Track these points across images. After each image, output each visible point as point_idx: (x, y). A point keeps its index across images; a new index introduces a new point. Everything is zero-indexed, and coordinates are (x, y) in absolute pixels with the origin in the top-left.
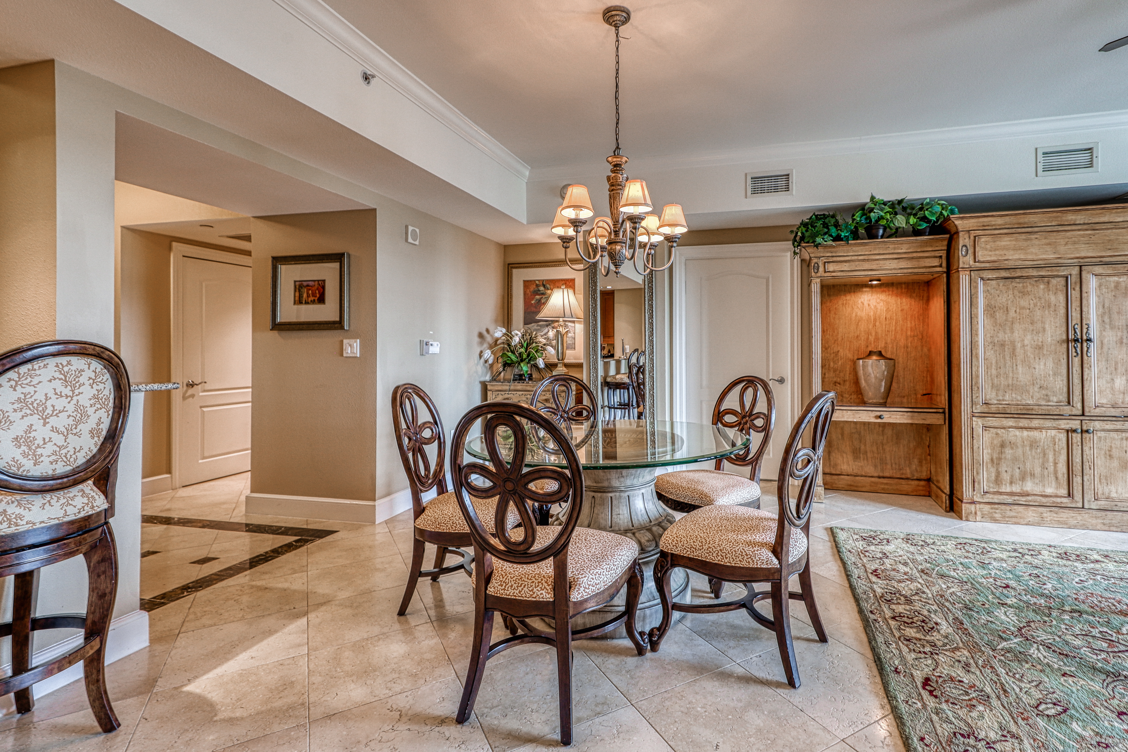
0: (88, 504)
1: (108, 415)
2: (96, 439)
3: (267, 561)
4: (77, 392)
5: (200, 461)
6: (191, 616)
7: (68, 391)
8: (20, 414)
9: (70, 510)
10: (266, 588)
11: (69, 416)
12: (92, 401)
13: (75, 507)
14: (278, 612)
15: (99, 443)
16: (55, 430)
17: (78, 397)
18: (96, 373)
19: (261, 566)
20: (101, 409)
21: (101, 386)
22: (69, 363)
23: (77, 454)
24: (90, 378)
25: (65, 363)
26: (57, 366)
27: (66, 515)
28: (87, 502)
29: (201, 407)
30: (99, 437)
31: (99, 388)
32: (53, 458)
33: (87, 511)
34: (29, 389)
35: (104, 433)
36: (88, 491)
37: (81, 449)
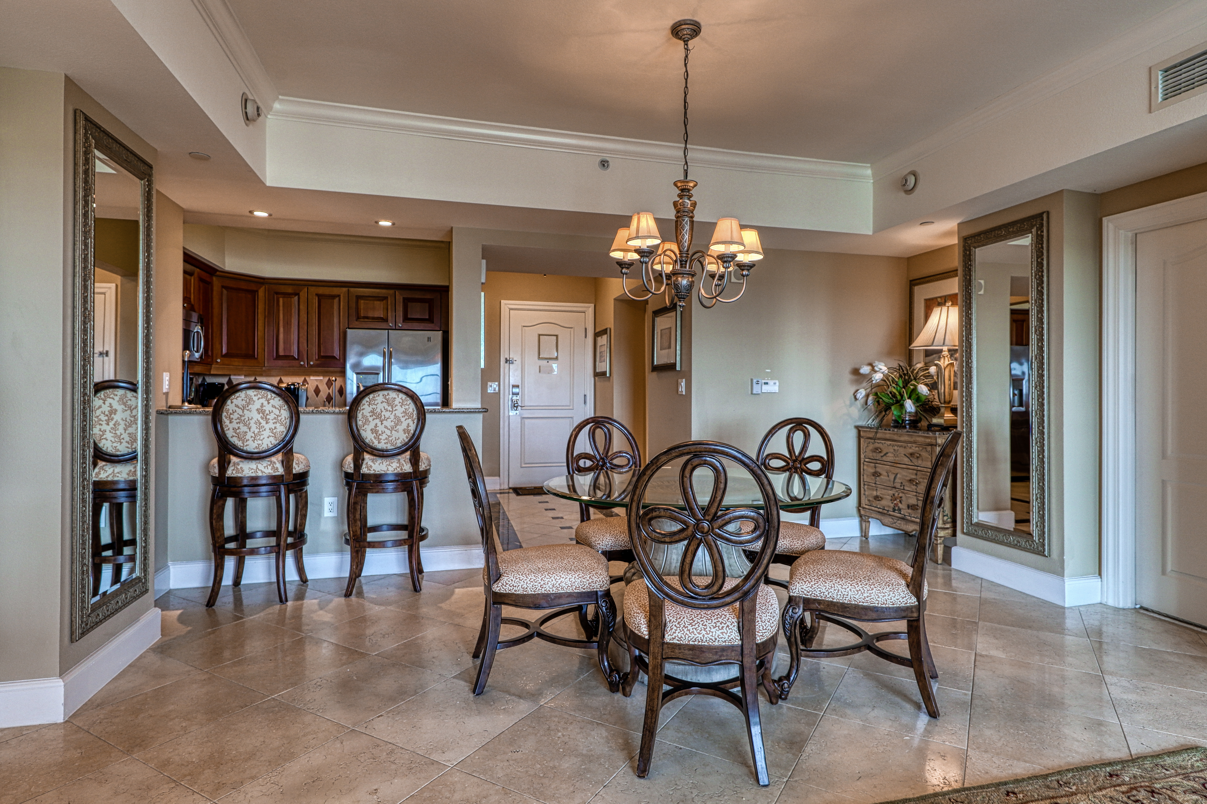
0: (399, 468)
1: (413, 422)
4: (394, 409)
7: (390, 408)
8: (372, 418)
9: (390, 468)
11: (392, 421)
12: (403, 415)
13: (392, 468)
15: (409, 437)
16: (386, 427)
17: (396, 412)
18: (402, 399)
20: (408, 419)
21: (407, 407)
22: (388, 394)
23: (397, 440)
24: (400, 402)
25: (386, 395)
26: (383, 396)
27: (388, 469)
28: (399, 466)
30: (408, 434)
32: (386, 441)
33: (399, 470)
34: (374, 406)
35: (412, 432)
36: (402, 461)
37: (399, 438)
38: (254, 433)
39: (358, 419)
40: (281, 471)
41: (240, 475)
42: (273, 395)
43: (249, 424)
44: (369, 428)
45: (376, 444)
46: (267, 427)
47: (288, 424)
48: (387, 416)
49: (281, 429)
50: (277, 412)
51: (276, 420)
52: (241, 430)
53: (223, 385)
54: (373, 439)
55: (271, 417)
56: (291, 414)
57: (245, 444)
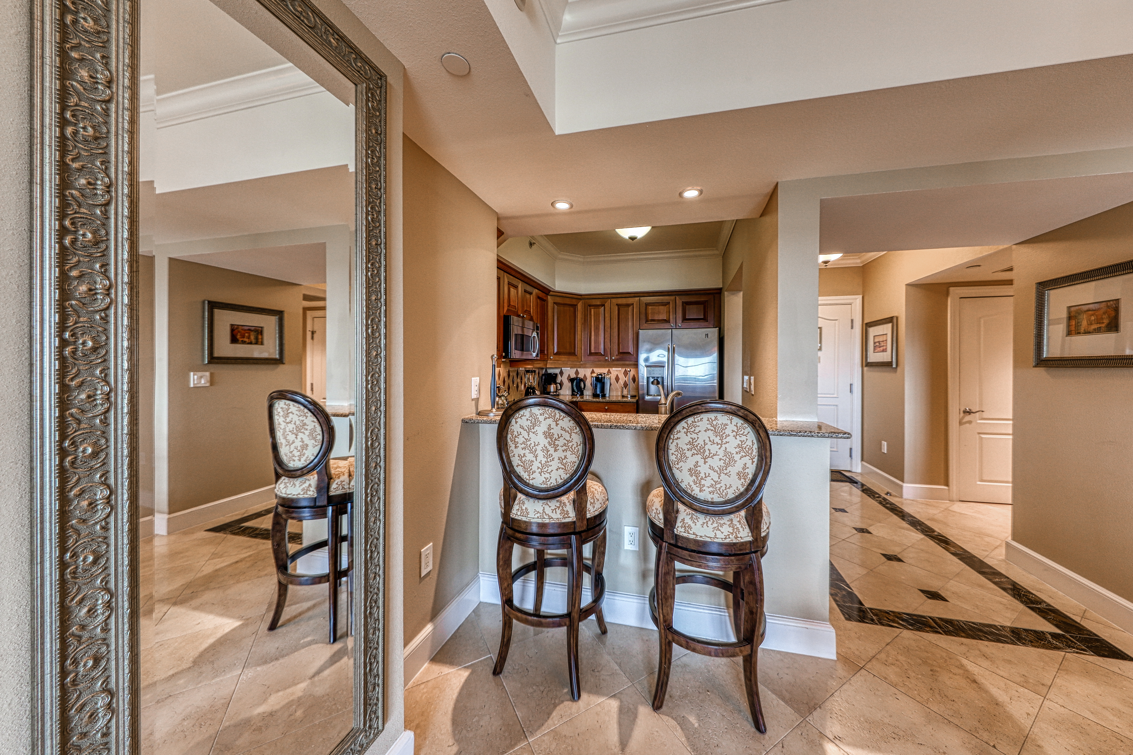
0: (732, 534)
1: (753, 462)
2: (743, 480)
3: (999, 641)
4: (724, 441)
5: (979, 483)
6: (883, 656)
7: (717, 440)
8: (690, 453)
9: (719, 535)
10: (975, 681)
11: (720, 459)
12: (737, 450)
13: (722, 533)
14: (970, 732)
15: (746, 484)
16: (711, 468)
17: (726, 445)
18: (737, 426)
19: (986, 643)
20: (745, 456)
21: (744, 438)
22: (716, 418)
23: (728, 490)
24: (733, 431)
25: (713, 418)
26: (708, 420)
28: (732, 531)
29: (979, 433)
30: (745, 479)
31: (742, 439)
32: (711, 489)
33: (732, 539)
34: (694, 436)
35: (750, 476)
36: (735, 522)
37: (731, 486)
38: (540, 463)
39: (670, 452)
40: (572, 516)
41: (524, 519)
42: (562, 414)
43: (536, 451)
44: (686, 466)
45: (696, 492)
46: (556, 455)
47: (580, 452)
48: (713, 452)
49: (573, 459)
50: (567, 436)
51: (567, 447)
52: (527, 459)
53: (556, 375)
54: (692, 483)
55: (561, 442)
56: (584, 439)
57: (531, 477)
